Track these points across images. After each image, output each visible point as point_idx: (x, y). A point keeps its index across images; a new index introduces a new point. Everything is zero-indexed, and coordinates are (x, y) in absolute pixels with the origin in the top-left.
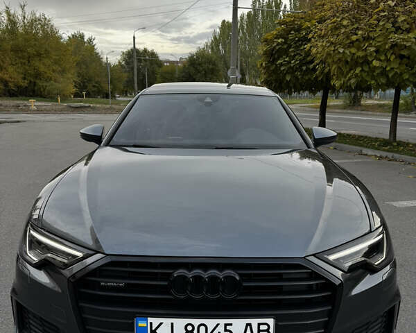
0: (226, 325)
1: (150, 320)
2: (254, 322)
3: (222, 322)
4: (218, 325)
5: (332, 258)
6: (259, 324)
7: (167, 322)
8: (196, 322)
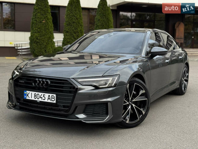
0: (44, 95)
1: (27, 91)
2: (51, 95)
3: (43, 94)
4: (42, 95)
5: (80, 80)
6: (52, 96)
7: (31, 92)
8: (37, 93)
